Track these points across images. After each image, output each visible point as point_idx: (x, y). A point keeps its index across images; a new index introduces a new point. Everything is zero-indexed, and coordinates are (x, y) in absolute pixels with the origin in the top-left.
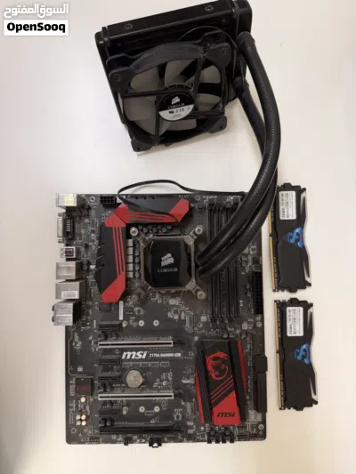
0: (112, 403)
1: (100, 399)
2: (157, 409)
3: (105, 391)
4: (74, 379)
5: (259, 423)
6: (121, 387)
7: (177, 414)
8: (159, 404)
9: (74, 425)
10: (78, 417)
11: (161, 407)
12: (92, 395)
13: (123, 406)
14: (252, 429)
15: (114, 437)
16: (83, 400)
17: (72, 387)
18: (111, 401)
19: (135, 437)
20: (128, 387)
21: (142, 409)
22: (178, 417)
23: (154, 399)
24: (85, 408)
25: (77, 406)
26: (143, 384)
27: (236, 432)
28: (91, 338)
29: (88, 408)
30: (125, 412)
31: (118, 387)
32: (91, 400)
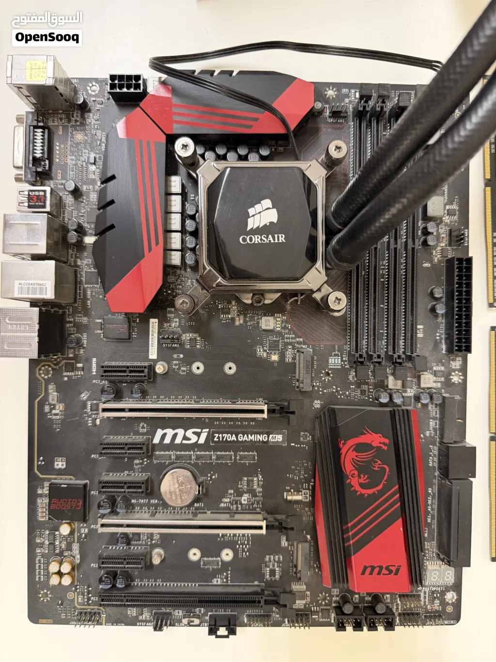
0: (127, 539)
1: (101, 530)
2: (227, 555)
3: (114, 512)
4: (46, 484)
5: (447, 589)
6: (149, 505)
7: (273, 566)
8: (231, 544)
9: (46, 584)
10: (54, 567)
11: (236, 552)
12: (85, 520)
13: (153, 547)
14: (432, 602)
15: (132, 612)
16: (65, 529)
17: (43, 503)
18: (126, 535)
19: (178, 613)
20: (165, 505)
21: (194, 555)
22: (273, 572)
23: (220, 532)
24: (69, 548)
25: (52, 544)
26: (197, 499)
27: (398, 606)
28: (84, 396)
29: (76, 547)
30: (156, 561)
31: (141, 506)
32: (85, 531)
